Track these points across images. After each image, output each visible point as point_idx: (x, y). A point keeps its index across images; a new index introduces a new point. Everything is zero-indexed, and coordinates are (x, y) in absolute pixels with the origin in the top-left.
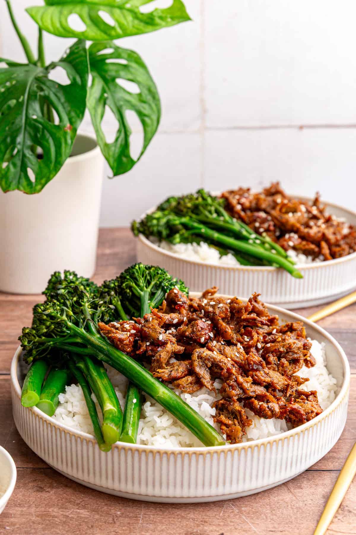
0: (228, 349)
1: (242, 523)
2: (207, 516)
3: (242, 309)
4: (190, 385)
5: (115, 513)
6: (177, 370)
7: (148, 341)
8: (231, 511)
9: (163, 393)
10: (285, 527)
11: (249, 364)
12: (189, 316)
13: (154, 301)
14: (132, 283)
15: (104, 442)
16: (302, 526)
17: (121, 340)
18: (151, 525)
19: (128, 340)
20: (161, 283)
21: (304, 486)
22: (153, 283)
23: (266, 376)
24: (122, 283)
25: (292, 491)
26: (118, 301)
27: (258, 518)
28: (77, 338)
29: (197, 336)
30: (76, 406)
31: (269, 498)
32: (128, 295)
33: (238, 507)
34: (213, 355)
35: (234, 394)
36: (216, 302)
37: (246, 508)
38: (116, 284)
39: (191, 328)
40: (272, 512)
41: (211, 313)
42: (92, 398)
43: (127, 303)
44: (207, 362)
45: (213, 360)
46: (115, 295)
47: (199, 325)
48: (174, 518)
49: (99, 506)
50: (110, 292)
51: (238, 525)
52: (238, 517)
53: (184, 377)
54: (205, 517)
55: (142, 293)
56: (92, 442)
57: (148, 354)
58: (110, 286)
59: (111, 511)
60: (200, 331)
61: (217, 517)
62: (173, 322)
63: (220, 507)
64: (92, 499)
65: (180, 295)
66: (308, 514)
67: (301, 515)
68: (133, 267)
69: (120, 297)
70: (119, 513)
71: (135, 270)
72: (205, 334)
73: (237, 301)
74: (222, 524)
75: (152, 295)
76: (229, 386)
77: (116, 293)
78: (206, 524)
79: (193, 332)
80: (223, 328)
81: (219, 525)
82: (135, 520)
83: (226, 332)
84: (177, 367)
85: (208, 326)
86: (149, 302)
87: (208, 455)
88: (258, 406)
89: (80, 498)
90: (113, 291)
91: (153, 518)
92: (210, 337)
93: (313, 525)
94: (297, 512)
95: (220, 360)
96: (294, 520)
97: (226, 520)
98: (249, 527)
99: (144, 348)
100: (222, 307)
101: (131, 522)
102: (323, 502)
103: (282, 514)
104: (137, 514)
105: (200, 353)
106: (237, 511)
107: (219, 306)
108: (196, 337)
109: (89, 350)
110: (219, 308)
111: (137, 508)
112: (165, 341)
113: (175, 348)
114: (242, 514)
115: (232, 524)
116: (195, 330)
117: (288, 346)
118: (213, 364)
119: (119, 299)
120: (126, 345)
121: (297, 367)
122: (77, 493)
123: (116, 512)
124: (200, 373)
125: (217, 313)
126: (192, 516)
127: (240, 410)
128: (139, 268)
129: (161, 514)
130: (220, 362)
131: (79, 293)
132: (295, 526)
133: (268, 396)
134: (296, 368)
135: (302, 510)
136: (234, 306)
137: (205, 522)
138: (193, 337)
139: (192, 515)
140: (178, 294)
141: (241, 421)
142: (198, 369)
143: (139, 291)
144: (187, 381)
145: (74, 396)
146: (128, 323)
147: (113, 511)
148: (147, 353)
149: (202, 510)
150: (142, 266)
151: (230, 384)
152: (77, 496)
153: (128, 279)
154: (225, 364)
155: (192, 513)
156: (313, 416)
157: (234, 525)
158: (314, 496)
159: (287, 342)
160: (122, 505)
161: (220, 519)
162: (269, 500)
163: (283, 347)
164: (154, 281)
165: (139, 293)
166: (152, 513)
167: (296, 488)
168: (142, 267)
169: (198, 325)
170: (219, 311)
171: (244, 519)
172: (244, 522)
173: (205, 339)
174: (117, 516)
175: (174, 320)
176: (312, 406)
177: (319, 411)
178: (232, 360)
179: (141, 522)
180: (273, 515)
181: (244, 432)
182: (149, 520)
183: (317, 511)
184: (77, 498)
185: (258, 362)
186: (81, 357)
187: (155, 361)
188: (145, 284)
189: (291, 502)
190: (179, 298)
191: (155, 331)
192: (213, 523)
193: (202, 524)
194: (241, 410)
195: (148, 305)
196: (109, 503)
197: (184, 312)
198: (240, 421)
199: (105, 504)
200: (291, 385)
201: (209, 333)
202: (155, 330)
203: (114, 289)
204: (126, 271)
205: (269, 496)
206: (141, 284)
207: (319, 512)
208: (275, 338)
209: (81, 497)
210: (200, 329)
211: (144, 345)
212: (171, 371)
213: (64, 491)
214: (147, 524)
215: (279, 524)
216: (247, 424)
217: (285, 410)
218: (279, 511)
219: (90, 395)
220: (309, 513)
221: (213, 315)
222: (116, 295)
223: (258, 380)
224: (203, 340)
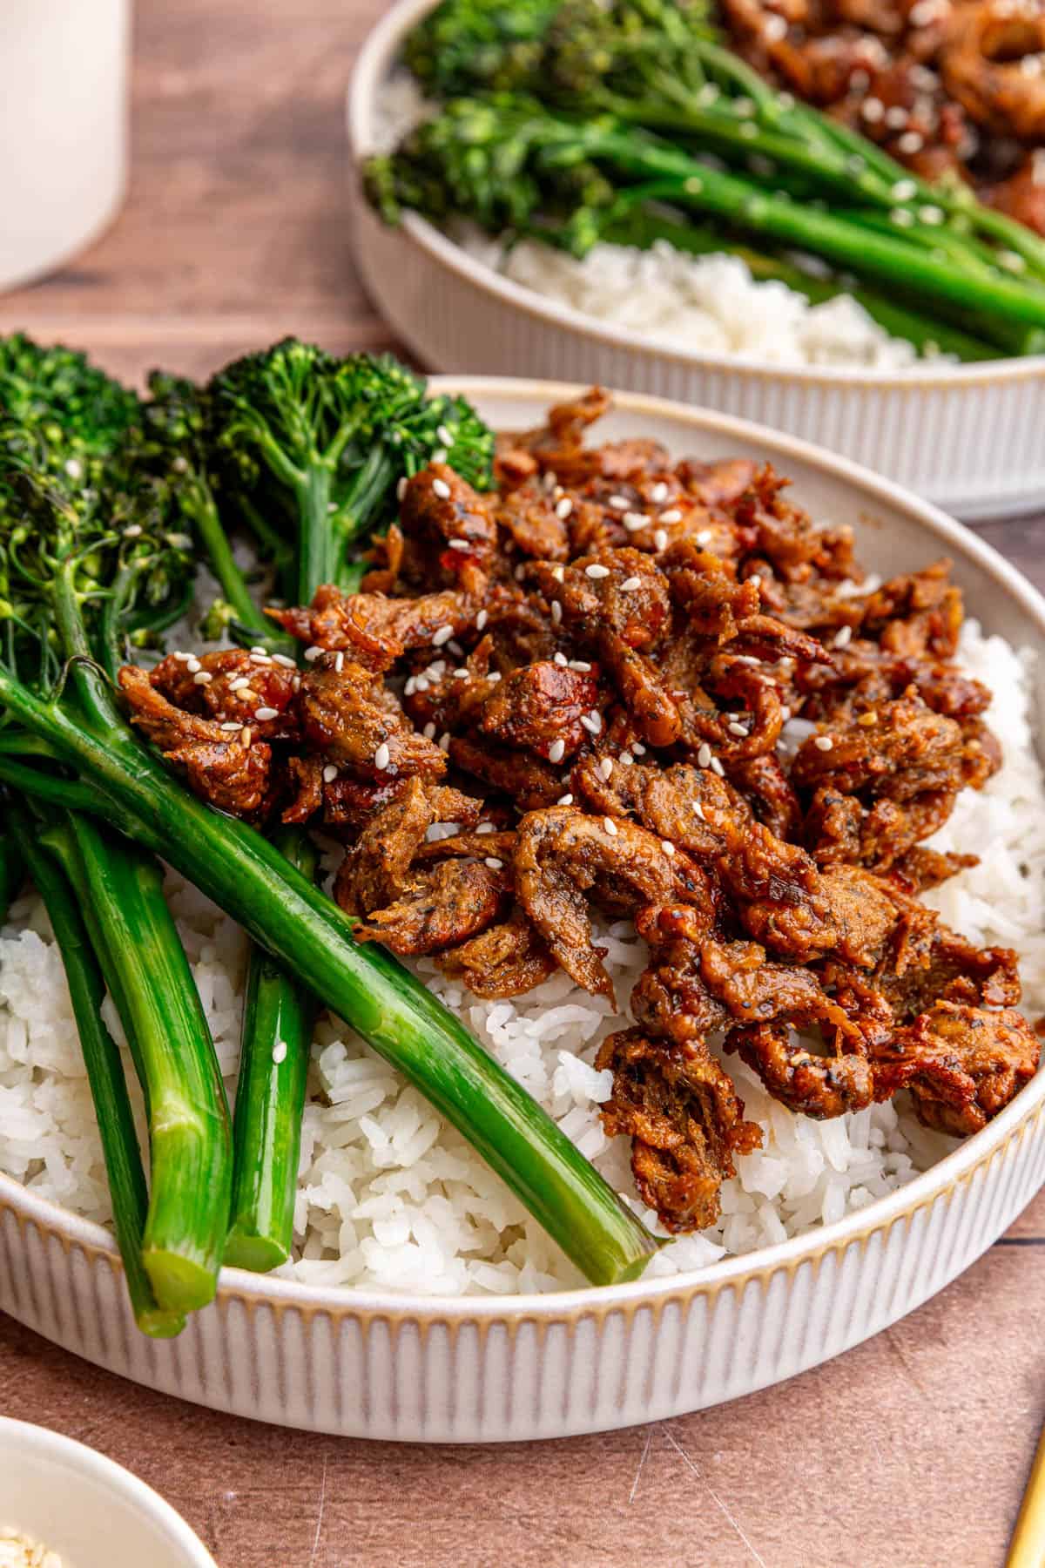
0: (663, 793)
1: (715, 1535)
2: (579, 1502)
3: (719, 608)
4: (507, 968)
5: (217, 1497)
6: (454, 903)
7: (331, 763)
8: (674, 1471)
9: (396, 1022)
10: (882, 1551)
11: (752, 876)
12: (497, 604)
13: (355, 504)
14: (262, 430)
15: (154, 1304)
16: (948, 1544)
17: (217, 774)
18: (359, 1557)
19: (247, 763)
20: (378, 429)
21: (951, 1330)
22: (346, 431)
23: (820, 923)
24: (219, 424)
25: (905, 1357)
26: (204, 500)
27: (775, 1511)
28: (33, 741)
29: (533, 731)
30: (43, 1041)
31: (819, 1396)
32: (245, 476)
33: (701, 1450)
34: (599, 836)
35: (690, 1030)
36: (611, 568)
37: (728, 1456)
38: (196, 422)
39: (508, 696)
40: (829, 1471)
41: (593, 617)
42: (104, 1019)
43: (244, 500)
44: (575, 868)
45: (600, 860)
46: (190, 474)
47: (542, 687)
48: (449, 1516)
49: (151, 1460)
50: (173, 458)
51: (701, 1548)
52: (698, 1502)
53: (482, 931)
54: (573, 1509)
55: (302, 477)
56: (106, 1258)
57: (331, 817)
58: (172, 436)
59: (199, 1488)
60: (546, 715)
61: (617, 1504)
62: (431, 639)
63: (629, 1452)
64: (121, 1418)
65: (459, 505)
66: (971, 1483)
67: (945, 1489)
68: (262, 360)
69: (214, 479)
70: (231, 1494)
71: (268, 377)
72: (569, 723)
73: (702, 555)
74: (636, 1542)
75: (345, 478)
76: (671, 992)
77: (195, 461)
78: (574, 1547)
79: (516, 716)
80: (640, 703)
81: (625, 1548)
82: (293, 1529)
83: (655, 717)
84: (454, 889)
85: (579, 685)
86: (333, 507)
87: (586, 1325)
88: (789, 1072)
89: (78, 1415)
90: (183, 455)
91: (368, 1519)
92: (586, 732)
93: (988, 1539)
94: (929, 1469)
95: (633, 859)
96: (915, 1515)
97: (652, 1524)
98: (744, 1557)
99: (313, 796)
100: (639, 591)
101: (281, 1544)
102: (1025, 1411)
103: (871, 1482)
104: (305, 1497)
105: (547, 833)
106: (694, 1471)
107: (624, 587)
108: (530, 735)
109: (80, 793)
110: (624, 594)
111: (302, 1463)
112: (403, 769)
113: (442, 808)
114: (713, 1486)
115: (674, 1542)
116: (524, 709)
117: (904, 749)
118: (600, 875)
119: (208, 494)
120: (241, 785)
121: (934, 816)
122: (65, 1388)
123: (220, 1489)
124: (550, 920)
125: (618, 621)
126: (520, 1504)
127: (713, 1083)
128: (288, 364)
129: (399, 1496)
130: (632, 867)
131: (35, 503)
132: (922, 1550)
133: (825, 1009)
134: (928, 821)
135: (947, 1459)
136: (688, 581)
137: (572, 1535)
138: (516, 736)
139: (515, 1501)
140: (451, 499)
141: (718, 1123)
142: (539, 906)
143: (289, 467)
144: (495, 952)
145: (32, 993)
146: (246, 666)
147: (207, 1483)
148: (327, 816)
149: (560, 1469)
150: (298, 353)
151: (674, 985)
152: (66, 1402)
153: (240, 410)
154: (651, 871)
155: (519, 1488)
156: (1004, 1088)
157: (683, 1550)
158: (991, 1381)
159: (901, 731)
160: (243, 1449)
161: (631, 1517)
162: (819, 1406)
163: (884, 753)
164: (349, 421)
165: (289, 476)
166: (361, 1494)
167: (920, 1337)
168: (298, 359)
169: (537, 690)
170: (624, 610)
171: (723, 1516)
172: (724, 1531)
173: (570, 743)
174: (223, 1512)
175: (435, 630)
176: (1002, 1039)
177: (1029, 1066)
178: (683, 848)
179: (317, 1540)
180: (833, 1488)
181: (726, 1168)
182: (350, 1528)
183: (1005, 1464)
184: (63, 1417)
185: (787, 869)
186: (57, 815)
187: (362, 862)
188: (313, 435)
189: (904, 1417)
190: (457, 520)
191: (356, 727)
192: (602, 1541)
193: (560, 1548)
194: (717, 1086)
195: (330, 522)
196: (191, 1437)
197: (478, 580)
198: (713, 1122)
199: (176, 1449)
200: (915, 928)
201: (585, 720)
202: (357, 722)
203: (185, 445)
204: (234, 373)
205: (817, 1384)
206: (298, 436)
207: (1012, 1467)
208: (845, 668)
209: (82, 1411)
210: (546, 706)
211: (312, 783)
212: (430, 912)
213: (13, 1380)
214: (344, 1551)
215: (858, 1538)
216: (741, 1142)
217: (895, 1073)
218: (858, 1468)
219: (98, 1004)
220: (974, 1477)
221: (601, 627)
222: (197, 472)
223: (786, 944)
224: (558, 751)
